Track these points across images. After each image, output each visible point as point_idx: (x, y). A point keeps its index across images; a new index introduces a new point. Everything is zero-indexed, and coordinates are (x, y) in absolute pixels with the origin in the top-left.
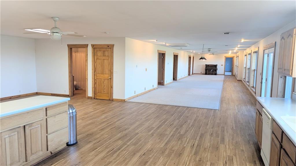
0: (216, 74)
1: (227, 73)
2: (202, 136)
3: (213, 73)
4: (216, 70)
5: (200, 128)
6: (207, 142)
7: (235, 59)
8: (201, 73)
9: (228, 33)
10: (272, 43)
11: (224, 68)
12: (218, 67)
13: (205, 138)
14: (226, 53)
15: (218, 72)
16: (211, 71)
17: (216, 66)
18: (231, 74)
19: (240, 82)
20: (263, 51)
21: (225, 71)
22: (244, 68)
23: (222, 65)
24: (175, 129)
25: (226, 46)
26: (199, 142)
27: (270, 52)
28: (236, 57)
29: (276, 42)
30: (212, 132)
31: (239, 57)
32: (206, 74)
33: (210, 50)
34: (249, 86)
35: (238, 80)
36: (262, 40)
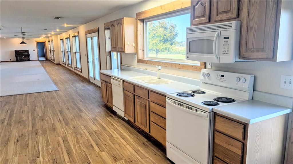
0: (29, 60)
1: (41, 59)
2: (61, 112)
3: (26, 59)
4: (28, 56)
5: (54, 107)
6: (69, 115)
7: (47, 43)
8: (11, 60)
9: (58, 18)
10: (95, 29)
11: (37, 53)
12: (30, 52)
13: (65, 113)
14: (38, 37)
15: (31, 58)
16: (23, 58)
17: (27, 51)
18: (45, 59)
19: (59, 65)
20: (85, 35)
21: (38, 57)
22: (61, 51)
23: (34, 50)
24: (30, 114)
25: (45, 30)
26: (63, 117)
27: (92, 36)
28: (49, 42)
29: (98, 28)
30: (67, 108)
31: (53, 41)
32: (17, 61)
33: (25, 34)
34: (72, 68)
35: (56, 64)
36: (82, 26)
